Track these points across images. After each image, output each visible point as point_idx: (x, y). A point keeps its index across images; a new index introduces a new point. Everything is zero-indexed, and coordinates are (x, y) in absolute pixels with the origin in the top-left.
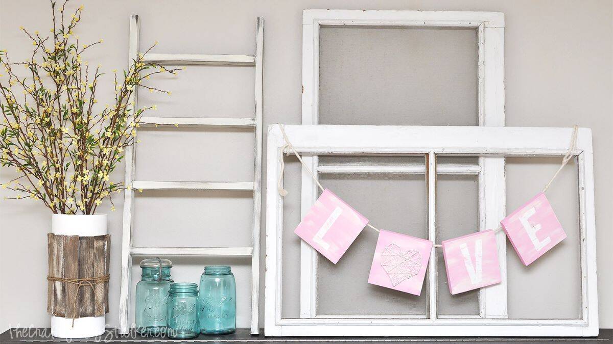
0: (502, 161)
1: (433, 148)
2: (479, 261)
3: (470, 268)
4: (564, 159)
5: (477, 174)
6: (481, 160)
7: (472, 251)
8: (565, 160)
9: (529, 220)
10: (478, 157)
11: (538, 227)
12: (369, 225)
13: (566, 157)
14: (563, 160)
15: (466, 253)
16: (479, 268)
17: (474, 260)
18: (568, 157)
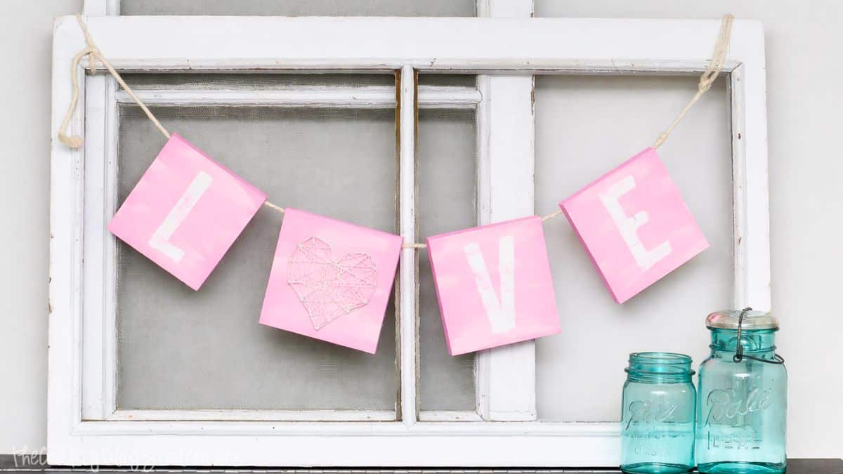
0: (527, 83)
1: (410, 60)
2: (508, 281)
3: (487, 295)
4: (702, 79)
5: (472, 107)
6: (482, 80)
7: (492, 259)
8: (705, 83)
9: (622, 200)
10: (476, 75)
11: (643, 217)
12: (268, 203)
13: (705, 75)
14: (699, 82)
15: (477, 263)
16: (509, 297)
17: (496, 280)
18: (710, 76)
